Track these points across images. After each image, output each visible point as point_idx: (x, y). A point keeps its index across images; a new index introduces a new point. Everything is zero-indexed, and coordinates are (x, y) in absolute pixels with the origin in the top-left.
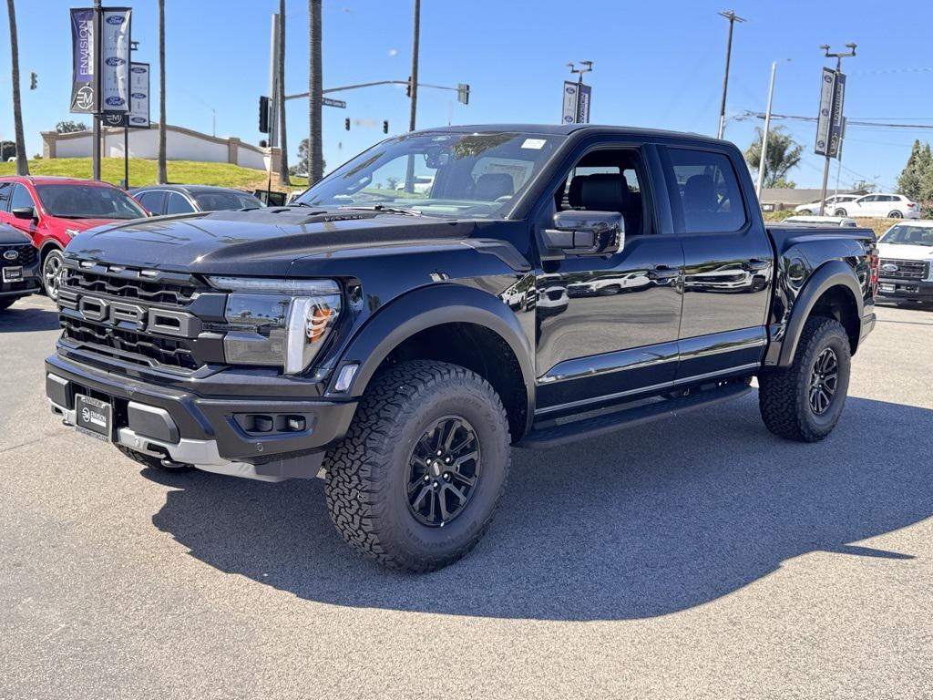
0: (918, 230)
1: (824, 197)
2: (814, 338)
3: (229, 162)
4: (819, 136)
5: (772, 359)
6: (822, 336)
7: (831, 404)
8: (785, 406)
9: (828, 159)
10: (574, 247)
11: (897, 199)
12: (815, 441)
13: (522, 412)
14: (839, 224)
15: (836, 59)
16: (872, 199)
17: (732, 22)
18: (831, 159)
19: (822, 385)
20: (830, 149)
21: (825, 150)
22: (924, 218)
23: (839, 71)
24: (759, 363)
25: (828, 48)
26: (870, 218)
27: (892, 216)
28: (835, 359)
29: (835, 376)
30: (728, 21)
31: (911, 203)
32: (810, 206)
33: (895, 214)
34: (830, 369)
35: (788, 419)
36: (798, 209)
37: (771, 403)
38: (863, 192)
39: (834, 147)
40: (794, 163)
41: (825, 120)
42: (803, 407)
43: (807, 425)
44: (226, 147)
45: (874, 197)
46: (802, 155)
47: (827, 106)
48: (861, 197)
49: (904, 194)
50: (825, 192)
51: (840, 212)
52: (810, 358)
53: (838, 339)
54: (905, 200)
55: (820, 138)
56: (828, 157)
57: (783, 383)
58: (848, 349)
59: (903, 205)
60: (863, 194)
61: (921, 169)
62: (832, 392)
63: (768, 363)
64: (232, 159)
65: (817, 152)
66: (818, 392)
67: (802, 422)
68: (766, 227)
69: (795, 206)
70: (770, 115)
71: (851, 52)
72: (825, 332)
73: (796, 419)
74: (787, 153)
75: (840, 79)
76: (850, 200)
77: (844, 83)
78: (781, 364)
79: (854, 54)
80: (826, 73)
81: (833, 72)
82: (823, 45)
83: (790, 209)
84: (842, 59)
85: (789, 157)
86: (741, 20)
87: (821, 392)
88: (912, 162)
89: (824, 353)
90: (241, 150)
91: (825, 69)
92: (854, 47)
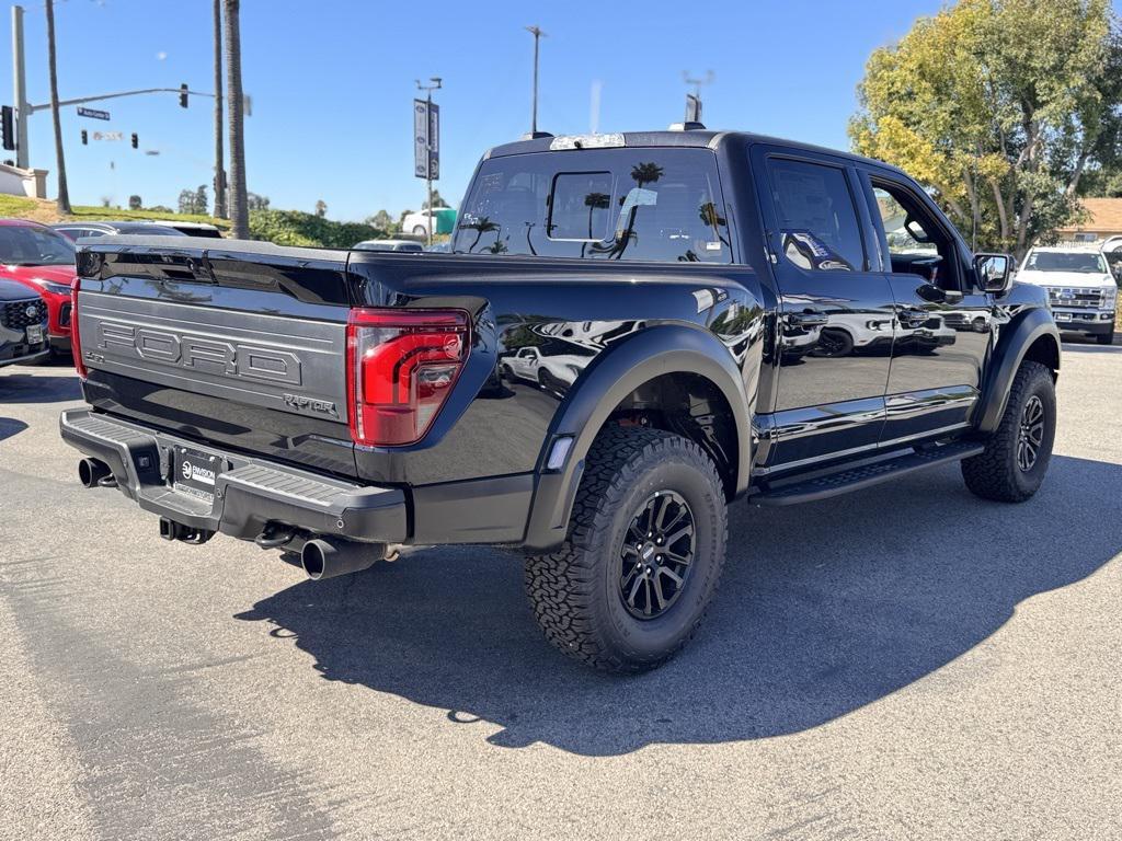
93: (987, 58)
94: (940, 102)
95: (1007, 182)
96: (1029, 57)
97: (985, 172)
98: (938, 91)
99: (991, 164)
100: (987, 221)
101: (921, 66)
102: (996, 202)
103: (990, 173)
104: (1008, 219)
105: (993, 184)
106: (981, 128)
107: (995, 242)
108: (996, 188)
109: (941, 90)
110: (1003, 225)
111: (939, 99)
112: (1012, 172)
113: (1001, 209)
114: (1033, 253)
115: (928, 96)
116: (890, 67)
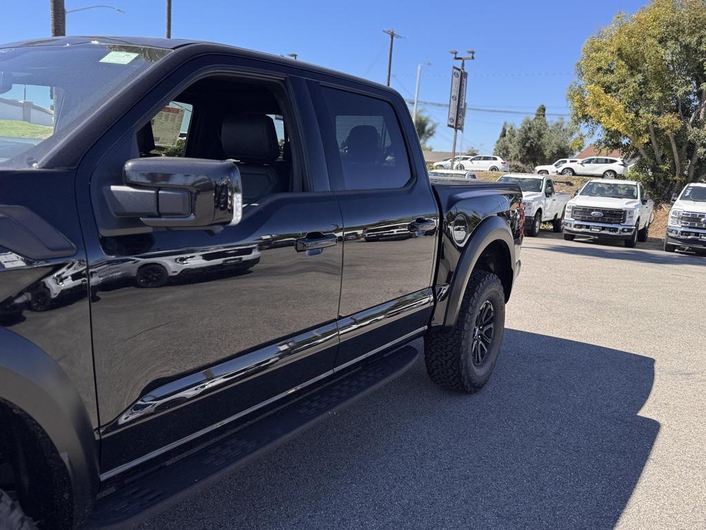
0: (517, 180)
1: (453, 156)
2: (475, 294)
3: (24, 120)
4: (451, 115)
5: (438, 320)
6: (483, 291)
7: (489, 352)
8: (450, 362)
9: (456, 131)
10: (160, 215)
11: (495, 159)
12: (475, 392)
13: (66, 496)
14: (465, 175)
15: (462, 61)
16: (479, 158)
17: (392, 38)
18: (458, 131)
19: (481, 335)
20: (457, 125)
21: (454, 124)
22: (511, 172)
23: (463, 69)
24: (426, 327)
25: (456, 53)
26: (482, 171)
27: (492, 170)
28: (492, 309)
29: (491, 326)
30: (390, 36)
31: (503, 161)
32: (442, 163)
33: (494, 169)
34: (488, 320)
35: (452, 375)
36: (435, 164)
37: (436, 359)
38: (474, 154)
39: (460, 122)
40: (431, 135)
41: (454, 103)
42: (466, 363)
43: (470, 380)
44: (22, 109)
45: (481, 157)
46: (437, 130)
47: (456, 94)
48: (472, 157)
49: (499, 156)
50: (454, 153)
51: (462, 167)
52: (472, 314)
53: (495, 292)
54: (500, 160)
55: (451, 116)
56: (456, 129)
57: (448, 340)
58: (503, 298)
59: (499, 163)
60: (474, 156)
61: (510, 140)
62: (489, 341)
63: (434, 324)
64: (26, 118)
65: (449, 126)
66: (478, 343)
67: (466, 377)
68: (431, 182)
69: (433, 163)
70: (417, 101)
71: (471, 57)
72: (485, 287)
73: (460, 375)
74: (427, 128)
75: (463, 75)
76: (467, 159)
77: (466, 77)
78: (447, 324)
79: (473, 58)
80: (455, 70)
81: (459, 70)
82: (453, 50)
83: (431, 165)
84: (465, 61)
85: (429, 131)
86: (398, 37)
87: (481, 342)
88: (504, 135)
89: (483, 306)
90: (33, 112)
91: (454, 68)
92: (473, 53)
93: (669, 44)
94: (632, 75)
95: (680, 135)
96: (699, 43)
97: (663, 126)
98: (631, 68)
99: (668, 120)
100: (664, 163)
101: (619, 49)
102: (672, 149)
103: (668, 128)
104: (680, 162)
105: (670, 135)
106: (661, 95)
107: (670, 178)
108: (672, 139)
109: (633, 67)
110: (677, 166)
111: (632, 73)
112: (684, 128)
113: (676, 155)
114: (688, 187)
115: (624, 71)
116: (598, 50)
